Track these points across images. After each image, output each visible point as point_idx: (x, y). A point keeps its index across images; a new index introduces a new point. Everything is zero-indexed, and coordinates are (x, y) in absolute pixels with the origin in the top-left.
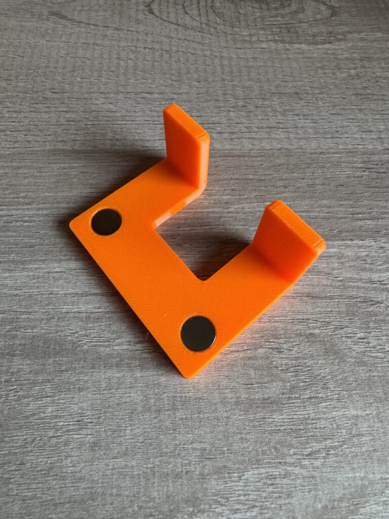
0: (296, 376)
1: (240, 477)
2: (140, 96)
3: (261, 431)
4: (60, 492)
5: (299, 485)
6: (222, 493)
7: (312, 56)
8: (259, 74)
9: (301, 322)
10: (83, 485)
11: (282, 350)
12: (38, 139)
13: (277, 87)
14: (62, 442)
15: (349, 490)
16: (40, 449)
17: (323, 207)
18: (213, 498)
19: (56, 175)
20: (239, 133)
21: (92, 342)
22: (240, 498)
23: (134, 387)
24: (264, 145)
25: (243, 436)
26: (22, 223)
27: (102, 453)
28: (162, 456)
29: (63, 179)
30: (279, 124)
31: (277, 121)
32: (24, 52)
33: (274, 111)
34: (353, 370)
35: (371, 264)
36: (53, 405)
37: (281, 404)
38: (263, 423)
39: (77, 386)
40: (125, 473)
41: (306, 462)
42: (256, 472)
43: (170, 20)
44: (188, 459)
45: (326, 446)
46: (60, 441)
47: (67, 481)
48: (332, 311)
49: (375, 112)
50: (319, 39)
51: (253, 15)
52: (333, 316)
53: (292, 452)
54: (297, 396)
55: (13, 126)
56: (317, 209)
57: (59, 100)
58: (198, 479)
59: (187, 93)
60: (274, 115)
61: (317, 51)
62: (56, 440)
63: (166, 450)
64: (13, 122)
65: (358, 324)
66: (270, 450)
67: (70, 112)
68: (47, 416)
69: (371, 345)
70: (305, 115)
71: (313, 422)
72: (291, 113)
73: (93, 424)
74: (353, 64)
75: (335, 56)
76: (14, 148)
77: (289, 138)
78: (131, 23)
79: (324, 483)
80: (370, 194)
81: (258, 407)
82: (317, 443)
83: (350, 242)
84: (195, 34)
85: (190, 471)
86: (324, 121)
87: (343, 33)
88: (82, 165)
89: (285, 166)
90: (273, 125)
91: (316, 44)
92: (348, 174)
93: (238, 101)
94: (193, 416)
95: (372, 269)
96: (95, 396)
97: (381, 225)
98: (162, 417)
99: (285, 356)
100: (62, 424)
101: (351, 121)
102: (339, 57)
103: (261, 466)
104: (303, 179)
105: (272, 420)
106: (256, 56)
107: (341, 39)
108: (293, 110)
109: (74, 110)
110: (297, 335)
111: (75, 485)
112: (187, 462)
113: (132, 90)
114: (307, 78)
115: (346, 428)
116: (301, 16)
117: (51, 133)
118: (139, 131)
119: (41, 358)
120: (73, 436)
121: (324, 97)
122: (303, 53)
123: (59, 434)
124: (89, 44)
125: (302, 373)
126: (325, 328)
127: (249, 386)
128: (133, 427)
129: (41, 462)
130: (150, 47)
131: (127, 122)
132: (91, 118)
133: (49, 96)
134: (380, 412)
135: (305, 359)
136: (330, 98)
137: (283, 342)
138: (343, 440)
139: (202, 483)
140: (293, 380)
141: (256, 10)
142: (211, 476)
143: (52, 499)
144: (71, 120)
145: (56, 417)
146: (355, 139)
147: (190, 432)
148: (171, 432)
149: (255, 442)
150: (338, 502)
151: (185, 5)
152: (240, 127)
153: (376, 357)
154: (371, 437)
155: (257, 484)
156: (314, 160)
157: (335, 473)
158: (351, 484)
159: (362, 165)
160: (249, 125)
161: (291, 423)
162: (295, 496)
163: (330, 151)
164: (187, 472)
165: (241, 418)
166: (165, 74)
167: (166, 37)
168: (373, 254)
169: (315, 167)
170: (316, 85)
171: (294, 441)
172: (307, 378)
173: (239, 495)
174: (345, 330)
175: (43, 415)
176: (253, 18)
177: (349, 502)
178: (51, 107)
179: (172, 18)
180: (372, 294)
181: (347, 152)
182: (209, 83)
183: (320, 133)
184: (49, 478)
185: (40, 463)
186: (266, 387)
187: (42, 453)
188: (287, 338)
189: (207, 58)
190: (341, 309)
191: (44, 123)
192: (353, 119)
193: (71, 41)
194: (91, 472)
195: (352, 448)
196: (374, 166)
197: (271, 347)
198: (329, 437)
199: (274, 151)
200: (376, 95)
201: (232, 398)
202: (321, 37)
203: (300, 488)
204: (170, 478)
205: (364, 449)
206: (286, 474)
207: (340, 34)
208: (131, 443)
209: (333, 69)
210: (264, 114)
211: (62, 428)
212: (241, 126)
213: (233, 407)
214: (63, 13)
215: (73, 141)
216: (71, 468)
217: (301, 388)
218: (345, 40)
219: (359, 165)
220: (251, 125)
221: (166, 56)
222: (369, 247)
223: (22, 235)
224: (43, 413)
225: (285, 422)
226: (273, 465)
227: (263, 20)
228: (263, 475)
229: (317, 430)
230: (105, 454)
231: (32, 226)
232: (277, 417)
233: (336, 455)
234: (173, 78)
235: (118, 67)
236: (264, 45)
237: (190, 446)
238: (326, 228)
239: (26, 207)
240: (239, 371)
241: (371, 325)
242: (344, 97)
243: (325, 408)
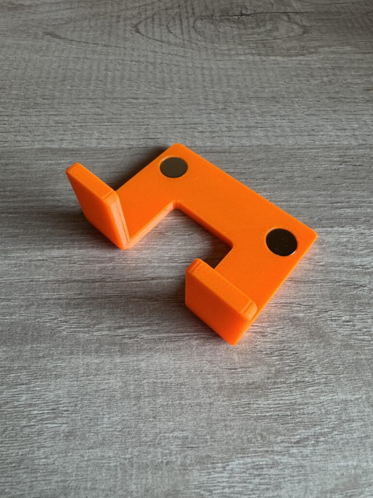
0: (281, 360)
1: (225, 468)
2: (126, 101)
3: (246, 417)
4: (30, 487)
5: (287, 475)
6: (205, 485)
7: (287, 66)
8: (238, 81)
9: (285, 306)
10: (55, 478)
11: (266, 334)
12: (28, 139)
13: (255, 92)
14: (35, 432)
15: (342, 480)
16: (11, 439)
17: (302, 197)
18: (196, 491)
19: (43, 170)
20: (220, 132)
21: (71, 328)
22: (225, 491)
23: (114, 373)
24: (243, 142)
25: (228, 423)
26: (7, 214)
27: (77, 443)
28: (140, 446)
29: (49, 175)
30: (257, 124)
31: (256, 121)
32: (18, 66)
33: (253, 113)
34: (340, 353)
35: (353, 249)
36: (28, 392)
37: (267, 389)
38: (247, 408)
39: (54, 373)
40: (102, 465)
41: (294, 450)
42: (241, 462)
43: (154, 38)
44: (168, 449)
45: (315, 433)
46: (33, 430)
47: (39, 475)
48: (315, 295)
49: (348, 113)
50: (293, 52)
51: (231, 33)
52: (316, 300)
53: (279, 439)
54: (282, 380)
55: (4, 127)
56: (296, 199)
57: (49, 105)
58: (179, 470)
59: (170, 98)
60: (253, 116)
61: (292, 62)
62: (29, 430)
63: (145, 438)
64: (4, 124)
65: (342, 306)
66: (256, 438)
67: (59, 115)
68: (21, 405)
69: (356, 328)
70: (281, 116)
71: (300, 407)
72: (269, 115)
73: (68, 412)
74: (325, 72)
75: (307, 66)
76: (4, 147)
77: (267, 136)
78: (119, 41)
79: (314, 473)
80: (347, 184)
81: (243, 392)
82: (305, 430)
83: (330, 229)
84: (178, 49)
85: (171, 462)
86: (300, 121)
87: (314, 47)
88: (68, 161)
89: (264, 161)
90: (252, 124)
91: (290, 56)
92: (325, 167)
93: (218, 104)
94: (174, 402)
95: (353, 255)
96: (72, 383)
97: (360, 213)
98: (141, 404)
99: (270, 340)
100: (36, 412)
101: (326, 120)
102: (312, 67)
103: (247, 455)
104: (282, 172)
105: (258, 406)
106: (235, 66)
107: (313, 52)
108: (270, 112)
109: (63, 113)
110: (280, 319)
111: (47, 478)
112: (167, 451)
113: (119, 96)
114: (283, 84)
115: (335, 413)
116: (275, 34)
117: (40, 134)
118: (123, 131)
119: (19, 344)
120: (47, 425)
121: (299, 101)
122: (278, 64)
123: (32, 424)
124: (79, 58)
125: (287, 357)
126: (309, 311)
127: (233, 371)
128: (112, 415)
129: (12, 453)
130: (137, 60)
131: (112, 124)
132: (79, 121)
133: (39, 102)
134: (370, 396)
135: (290, 343)
136: (306, 101)
137: (267, 326)
138: (333, 426)
139: (184, 474)
140: (279, 364)
141: (234, 29)
142: (193, 466)
143: (22, 494)
144: (60, 122)
145: (30, 405)
146: (331, 136)
147: (171, 420)
148: (151, 419)
149: (239, 429)
150: (331, 493)
151: (169, 26)
152: (221, 127)
153: (363, 340)
154: (362, 423)
155: (243, 475)
156: (292, 155)
157: (326, 462)
158: (343, 473)
159: (338, 159)
160: (228, 125)
161: (278, 409)
162: (284, 488)
163: (307, 147)
164: (167, 463)
165: (225, 404)
166: (150, 82)
167: (151, 51)
168: (354, 240)
169: (293, 161)
170: (291, 90)
171: (281, 428)
172: (293, 361)
173: (224, 488)
174: (329, 313)
175: (16, 404)
176: (231, 35)
177: (342, 494)
178: (41, 111)
179: (157, 36)
180: (355, 278)
181: (323, 148)
182: (191, 90)
183: (296, 131)
184: (20, 471)
185: (11, 455)
186: (250, 372)
187: (13, 443)
188: (270, 322)
189: (189, 69)
190: (324, 293)
191: (34, 125)
192: (327, 119)
193: (63, 55)
194: (65, 464)
195: (341, 434)
196: (350, 160)
197: (254, 331)
198: (318, 423)
199: (254, 147)
200: (348, 98)
201: (215, 384)
202: (295, 50)
203: (289, 478)
204: (149, 469)
205: (355, 435)
206: (273, 464)
207: (311, 48)
208: (108, 432)
209: (306, 77)
210: (244, 115)
211: (36, 417)
212: (221, 125)
213: (216, 392)
214: (57, 33)
215: (61, 140)
216: (44, 460)
217: (287, 372)
218: (316, 52)
219: (335, 159)
220: (231, 125)
221: (151, 68)
222: (349, 233)
223: (6, 225)
224: (17, 401)
225: (271, 408)
226: (260, 454)
227: (240, 37)
228: (249, 465)
229: (305, 416)
230: (80, 444)
231: (17, 217)
232: (262, 402)
233: (326, 442)
234: (157, 85)
235: (106, 77)
236: (242, 58)
237: (171, 435)
238: (306, 216)
239: (11, 200)
240: (222, 355)
241: (356, 308)
242: (319, 100)
243: (313, 392)
